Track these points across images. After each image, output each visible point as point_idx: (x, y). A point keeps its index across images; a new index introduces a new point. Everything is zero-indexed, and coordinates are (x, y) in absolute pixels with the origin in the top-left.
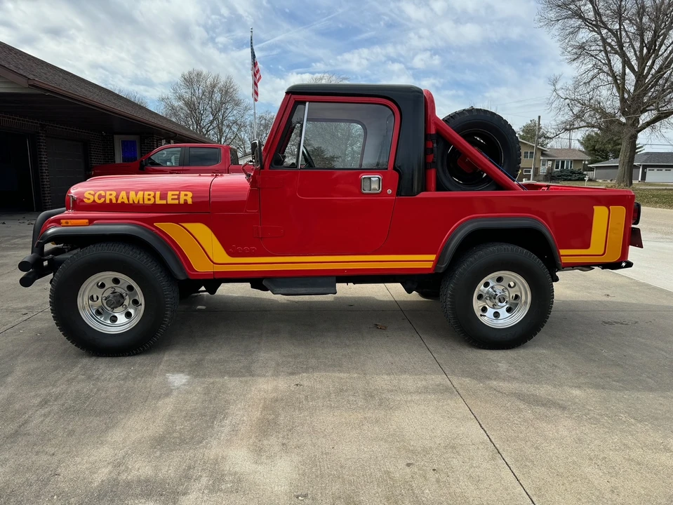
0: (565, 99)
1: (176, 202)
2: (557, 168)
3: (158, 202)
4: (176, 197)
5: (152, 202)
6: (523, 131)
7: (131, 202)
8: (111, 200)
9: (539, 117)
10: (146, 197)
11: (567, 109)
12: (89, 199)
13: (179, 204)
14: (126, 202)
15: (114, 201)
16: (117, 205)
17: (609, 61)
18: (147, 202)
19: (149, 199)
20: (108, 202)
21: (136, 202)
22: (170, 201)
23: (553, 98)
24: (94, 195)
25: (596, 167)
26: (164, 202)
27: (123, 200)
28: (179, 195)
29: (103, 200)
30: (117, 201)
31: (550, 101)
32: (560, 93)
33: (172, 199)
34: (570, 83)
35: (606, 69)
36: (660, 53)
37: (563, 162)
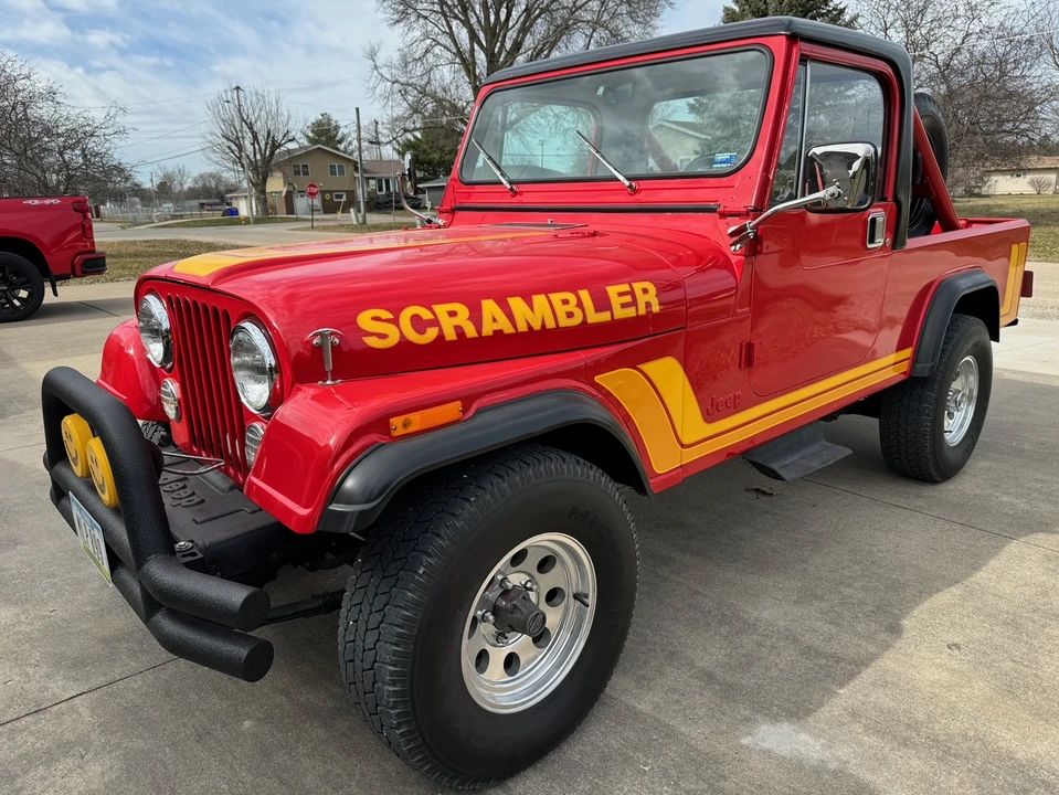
0: (394, 83)
1: (631, 312)
2: (381, 190)
3: (595, 318)
4: (628, 299)
5: (577, 320)
6: (313, 131)
7: (522, 327)
8: (459, 330)
9: (357, 109)
10: (561, 310)
11: (398, 97)
12: (383, 336)
13: (638, 317)
14: (508, 329)
15: (471, 332)
16: (481, 340)
17: (450, 28)
18: (564, 322)
19: (570, 315)
20: (450, 335)
21: (537, 326)
22: (620, 313)
23: (374, 79)
24: (395, 321)
25: (428, 188)
26: (605, 317)
27: (497, 327)
28: (632, 293)
29: (432, 333)
30: (479, 330)
31: (371, 84)
32: (384, 71)
33: (624, 306)
34: (396, 58)
35: (446, 40)
36: (511, 24)
37: (387, 181)
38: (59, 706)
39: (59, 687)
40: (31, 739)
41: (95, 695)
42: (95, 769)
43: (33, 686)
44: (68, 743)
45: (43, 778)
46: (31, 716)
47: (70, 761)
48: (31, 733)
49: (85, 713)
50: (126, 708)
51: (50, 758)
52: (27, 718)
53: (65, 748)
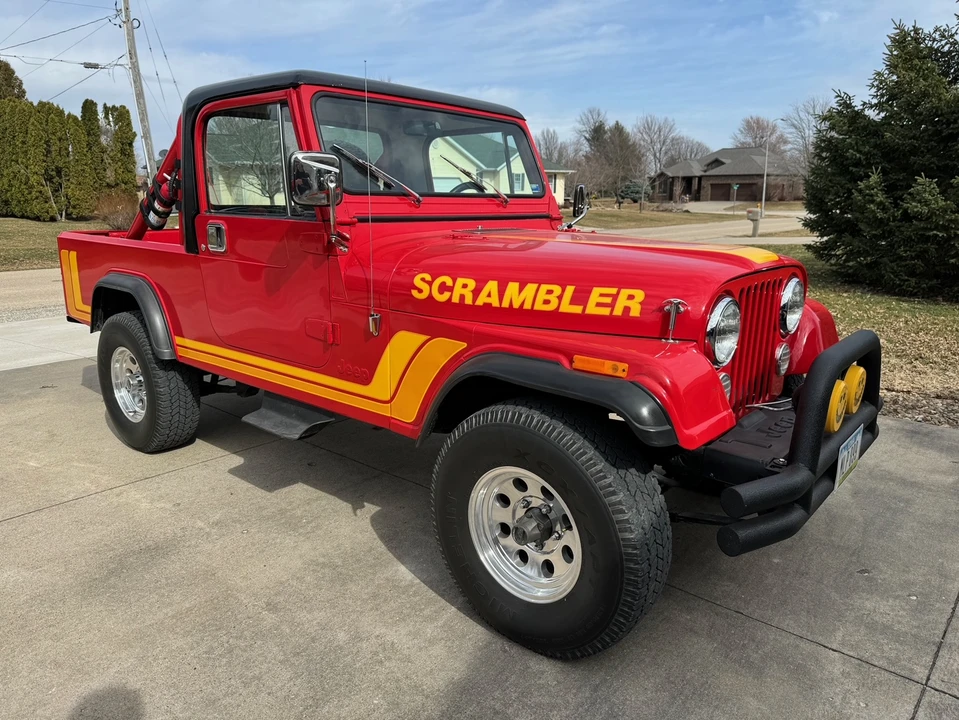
38: (848, 653)
39: (836, 666)
40: (886, 648)
41: (820, 639)
42: (868, 605)
43: (850, 685)
44: (867, 627)
45: (899, 623)
46: (873, 663)
47: (877, 618)
48: (883, 652)
49: (839, 635)
50: (815, 617)
51: (886, 629)
52: (876, 663)
53: (872, 627)
